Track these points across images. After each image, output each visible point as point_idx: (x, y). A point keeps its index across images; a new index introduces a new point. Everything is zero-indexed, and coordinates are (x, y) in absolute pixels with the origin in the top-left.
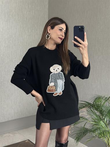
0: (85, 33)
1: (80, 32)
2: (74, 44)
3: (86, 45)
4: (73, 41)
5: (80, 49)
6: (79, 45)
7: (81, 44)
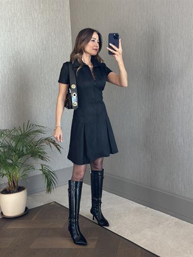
0: (120, 40)
1: (114, 38)
2: (109, 51)
3: (121, 52)
4: (108, 48)
5: (115, 57)
6: (114, 52)
7: (115, 51)
